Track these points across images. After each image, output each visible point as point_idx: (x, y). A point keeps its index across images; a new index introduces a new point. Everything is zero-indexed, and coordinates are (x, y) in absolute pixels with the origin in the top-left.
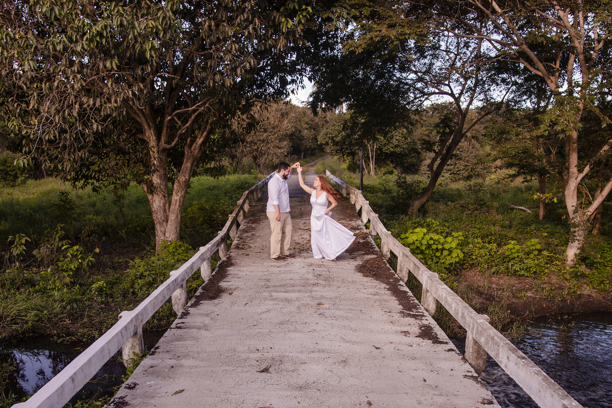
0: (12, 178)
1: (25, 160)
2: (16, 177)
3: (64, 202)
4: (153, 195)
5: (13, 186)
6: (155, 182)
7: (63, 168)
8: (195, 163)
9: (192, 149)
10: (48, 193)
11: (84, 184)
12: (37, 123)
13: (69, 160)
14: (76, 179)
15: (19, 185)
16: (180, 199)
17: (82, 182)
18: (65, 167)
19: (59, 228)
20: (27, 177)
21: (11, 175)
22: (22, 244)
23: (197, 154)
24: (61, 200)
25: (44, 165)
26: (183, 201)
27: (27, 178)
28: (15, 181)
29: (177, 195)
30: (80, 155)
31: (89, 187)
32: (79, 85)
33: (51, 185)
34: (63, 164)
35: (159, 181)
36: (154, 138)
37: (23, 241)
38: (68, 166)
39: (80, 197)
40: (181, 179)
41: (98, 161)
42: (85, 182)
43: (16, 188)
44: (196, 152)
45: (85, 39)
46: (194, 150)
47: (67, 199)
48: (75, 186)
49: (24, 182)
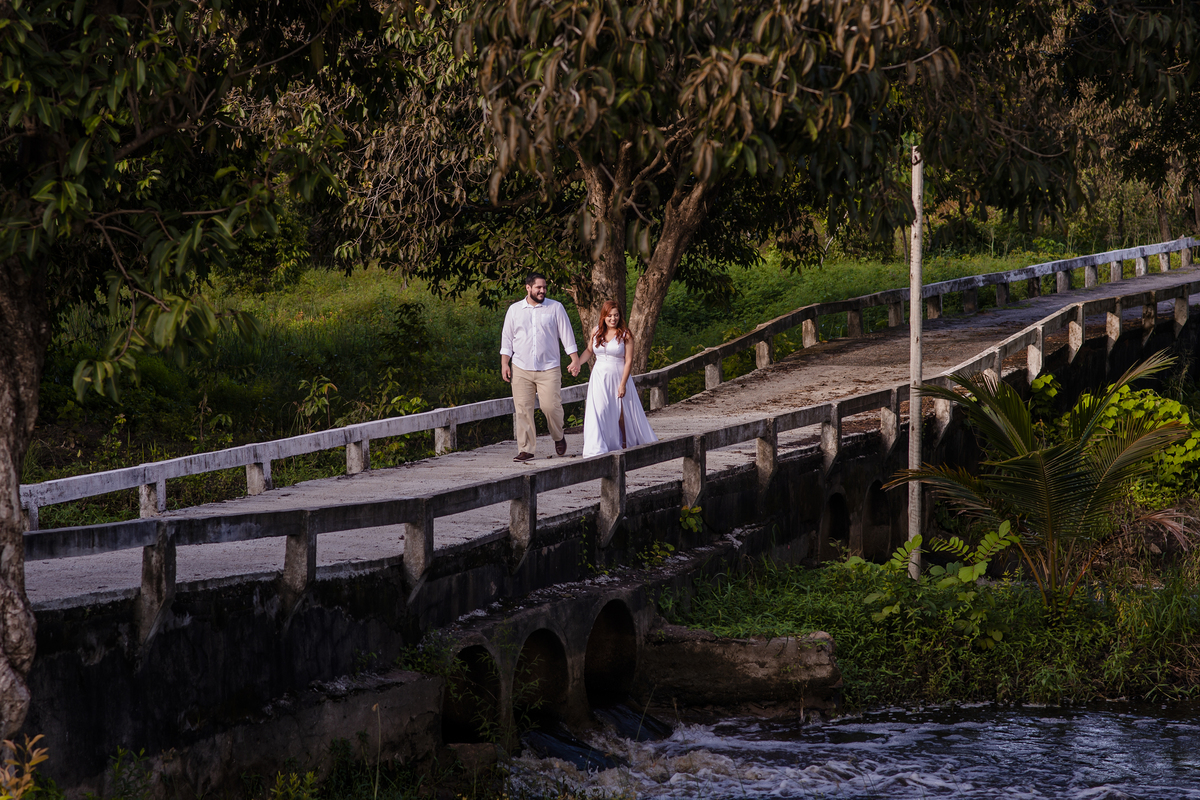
0: (259, 262)
1: (350, 249)
2: (271, 260)
3: (408, 328)
4: (590, 310)
5: (260, 290)
6: (596, 282)
7: (408, 255)
8: (685, 240)
9: (681, 207)
10: (366, 312)
11: (460, 284)
12: (371, 186)
13: (419, 240)
14: (440, 273)
15: (278, 287)
16: (646, 321)
17: (455, 279)
18: (411, 253)
19: (390, 376)
20: (306, 260)
21: (256, 254)
22: (322, 395)
23: (690, 219)
24: (402, 325)
25: (374, 250)
26: (653, 326)
27: (303, 263)
28: (266, 273)
29: (640, 310)
30: (438, 231)
31: (472, 292)
32: (437, 132)
33: (378, 288)
34: (407, 249)
35: (604, 280)
36: (598, 185)
37: (325, 390)
38: (415, 252)
39: (455, 324)
40: (651, 276)
41: (485, 233)
42: (461, 279)
43: (271, 296)
44: (688, 214)
45: (448, 71)
46: (685, 209)
47: (415, 322)
48: (436, 289)
49: (294, 276)
